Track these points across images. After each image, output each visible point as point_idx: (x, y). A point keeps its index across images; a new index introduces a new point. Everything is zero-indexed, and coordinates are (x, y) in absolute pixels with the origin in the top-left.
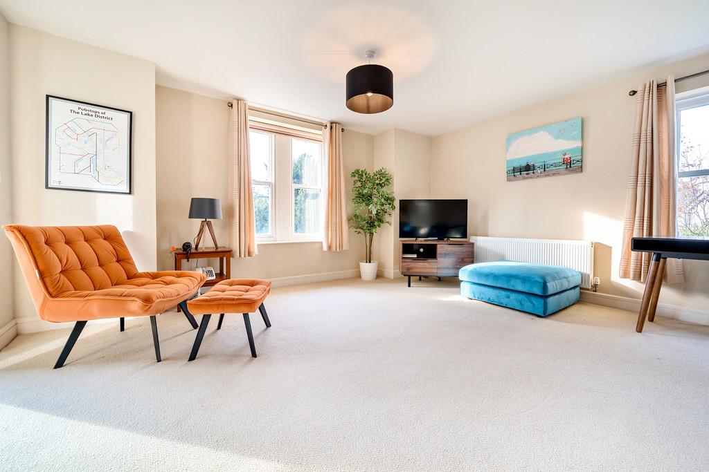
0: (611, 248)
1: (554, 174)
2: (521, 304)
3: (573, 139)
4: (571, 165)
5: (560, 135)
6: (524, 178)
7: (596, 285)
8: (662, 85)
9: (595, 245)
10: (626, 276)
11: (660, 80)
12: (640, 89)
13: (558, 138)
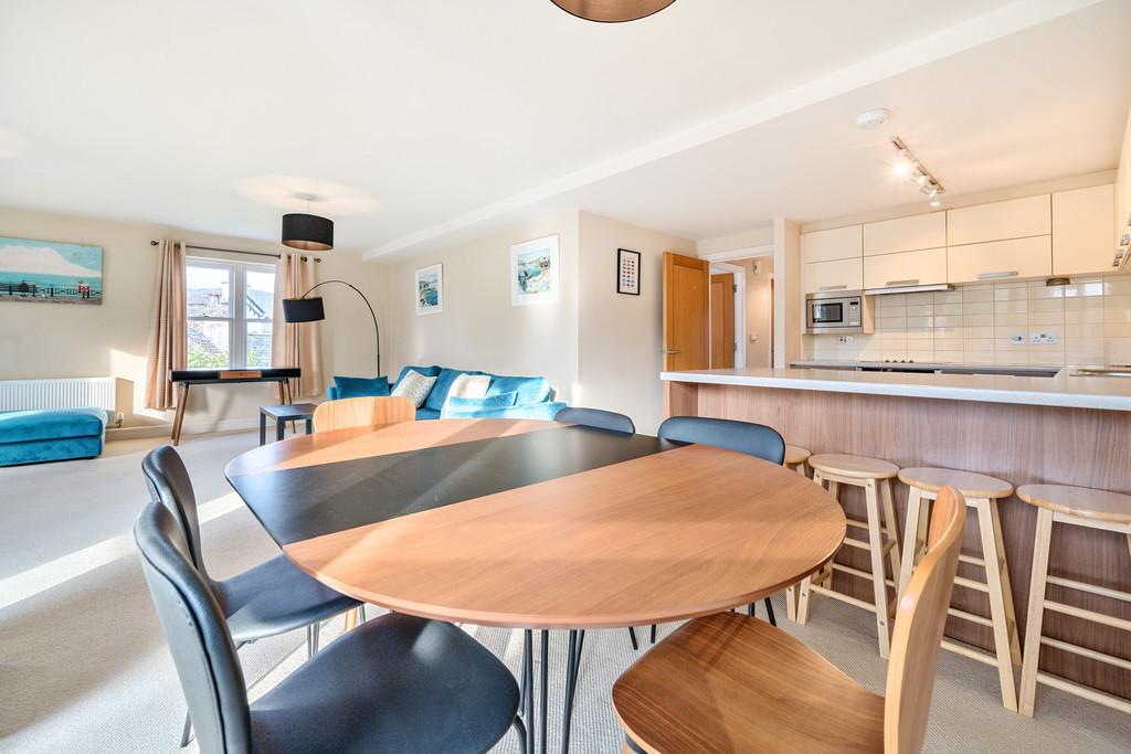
0: (132, 382)
1: (66, 302)
2: (69, 451)
3: (92, 267)
4: (88, 295)
5: (76, 258)
6: (17, 300)
7: (120, 421)
8: (177, 246)
9: (119, 380)
10: (150, 405)
11: (177, 242)
12: (161, 243)
13: (70, 261)
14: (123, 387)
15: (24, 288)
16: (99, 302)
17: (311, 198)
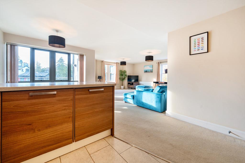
1: (149, 73)
4: (151, 71)
8: (159, 63)
12: (157, 63)
13: (150, 67)
15: (147, 71)
16: (152, 72)
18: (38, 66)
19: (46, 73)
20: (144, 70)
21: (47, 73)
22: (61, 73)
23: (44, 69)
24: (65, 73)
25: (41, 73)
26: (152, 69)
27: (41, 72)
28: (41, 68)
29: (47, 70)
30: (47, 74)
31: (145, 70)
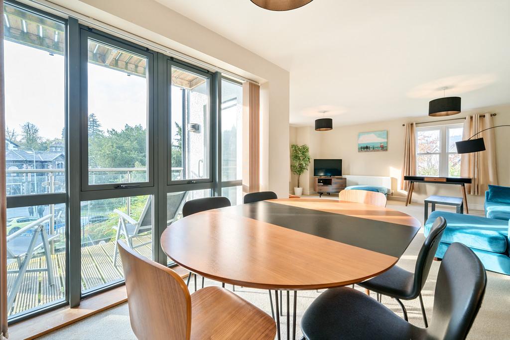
0: (397, 179)
3: (383, 138)
4: (383, 148)
5: (379, 136)
6: (365, 152)
7: (392, 193)
8: (412, 124)
9: (392, 179)
10: (402, 189)
11: (412, 123)
12: (406, 125)
13: (378, 137)
14: (394, 180)
15: (367, 148)
16: (387, 150)
17: (446, 88)
18: (32, 136)
19: (53, 154)
20: (359, 144)
21: (56, 152)
22: (97, 154)
23: (46, 143)
24: (108, 152)
25: (40, 153)
26: (384, 143)
27: (40, 150)
28: (39, 141)
29: (58, 145)
30: (59, 154)
31: (362, 146)
